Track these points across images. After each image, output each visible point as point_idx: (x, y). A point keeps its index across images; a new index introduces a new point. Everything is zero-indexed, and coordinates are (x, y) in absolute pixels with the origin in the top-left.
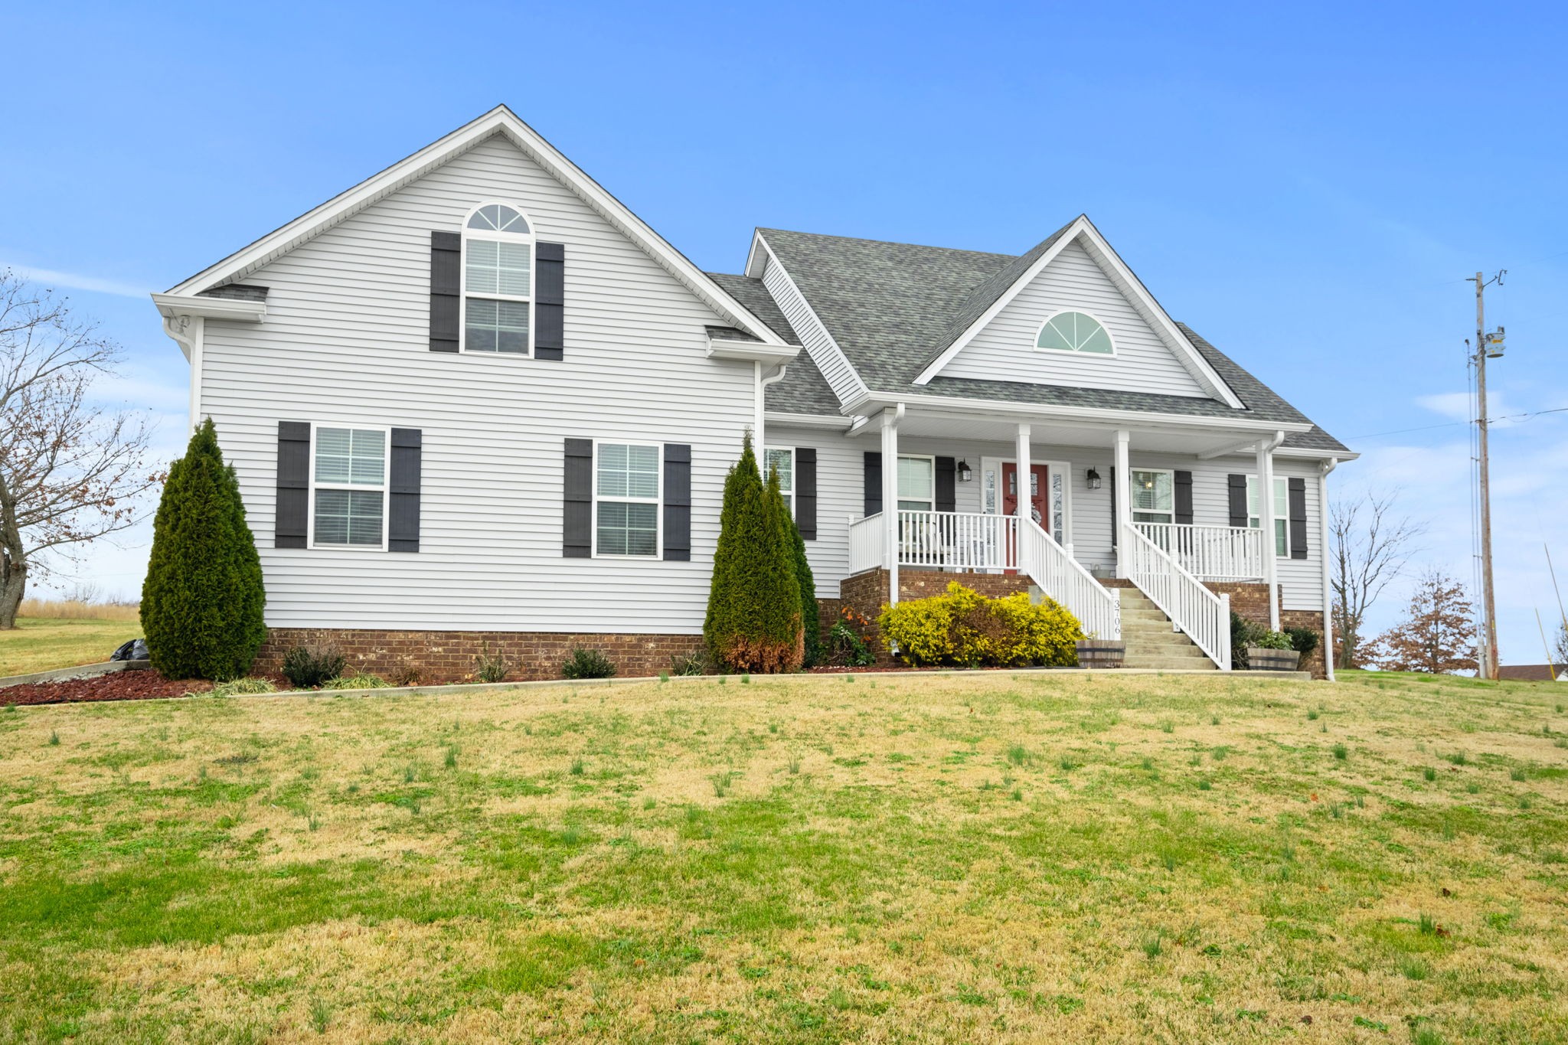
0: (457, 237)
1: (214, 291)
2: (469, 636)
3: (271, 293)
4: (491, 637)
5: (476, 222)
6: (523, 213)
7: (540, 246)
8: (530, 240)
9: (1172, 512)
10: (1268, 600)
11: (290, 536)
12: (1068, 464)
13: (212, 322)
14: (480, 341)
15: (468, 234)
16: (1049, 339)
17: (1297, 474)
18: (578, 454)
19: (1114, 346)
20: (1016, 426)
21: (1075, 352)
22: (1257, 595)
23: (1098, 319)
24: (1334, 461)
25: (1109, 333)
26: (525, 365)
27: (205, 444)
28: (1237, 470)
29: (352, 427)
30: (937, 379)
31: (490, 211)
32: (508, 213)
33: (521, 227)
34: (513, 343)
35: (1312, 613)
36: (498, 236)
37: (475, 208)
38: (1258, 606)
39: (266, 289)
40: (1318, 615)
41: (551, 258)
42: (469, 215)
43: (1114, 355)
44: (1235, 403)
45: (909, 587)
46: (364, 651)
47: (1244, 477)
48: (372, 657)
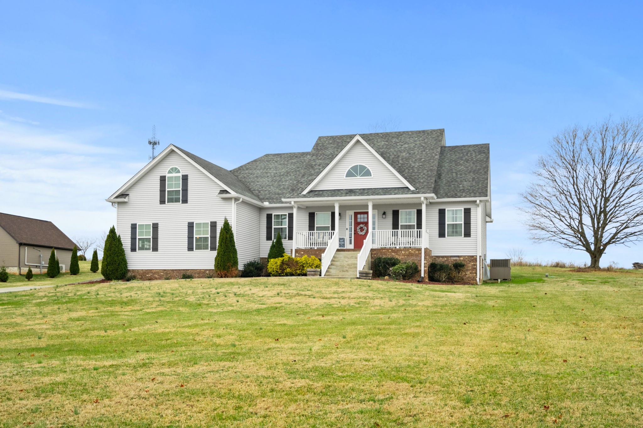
0: (165, 177)
1: (117, 197)
2: (168, 270)
3: (130, 195)
4: (173, 270)
5: (169, 172)
6: (179, 168)
7: (183, 176)
8: (180, 175)
9: (415, 224)
10: (421, 254)
11: (133, 249)
12: (377, 211)
13: (119, 203)
14: (170, 201)
15: (168, 175)
16: (349, 174)
17: (467, 206)
18: (191, 226)
19: (372, 175)
20: (334, 203)
21: (359, 177)
22: (417, 252)
23: (366, 166)
24: (478, 202)
25: (370, 170)
26: (179, 205)
27: (112, 231)
28: (442, 207)
29: (145, 224)
30: (311, 191)
31: (172, 169)
32: (176, 169)
33: (179, 172)
34: (177, 200)
35: (473, 256)
36: (174, 175)
37: (169, 169)
38: (418, 256)
39: (128, 194)
40: (475, 257)
41: (185, 178)
42: (168, 171)
43: (372, 177)
44: (412, 188)
45: (298, 254)
46: (148, 274)
47: (445, 210)
48: (149, 275)
